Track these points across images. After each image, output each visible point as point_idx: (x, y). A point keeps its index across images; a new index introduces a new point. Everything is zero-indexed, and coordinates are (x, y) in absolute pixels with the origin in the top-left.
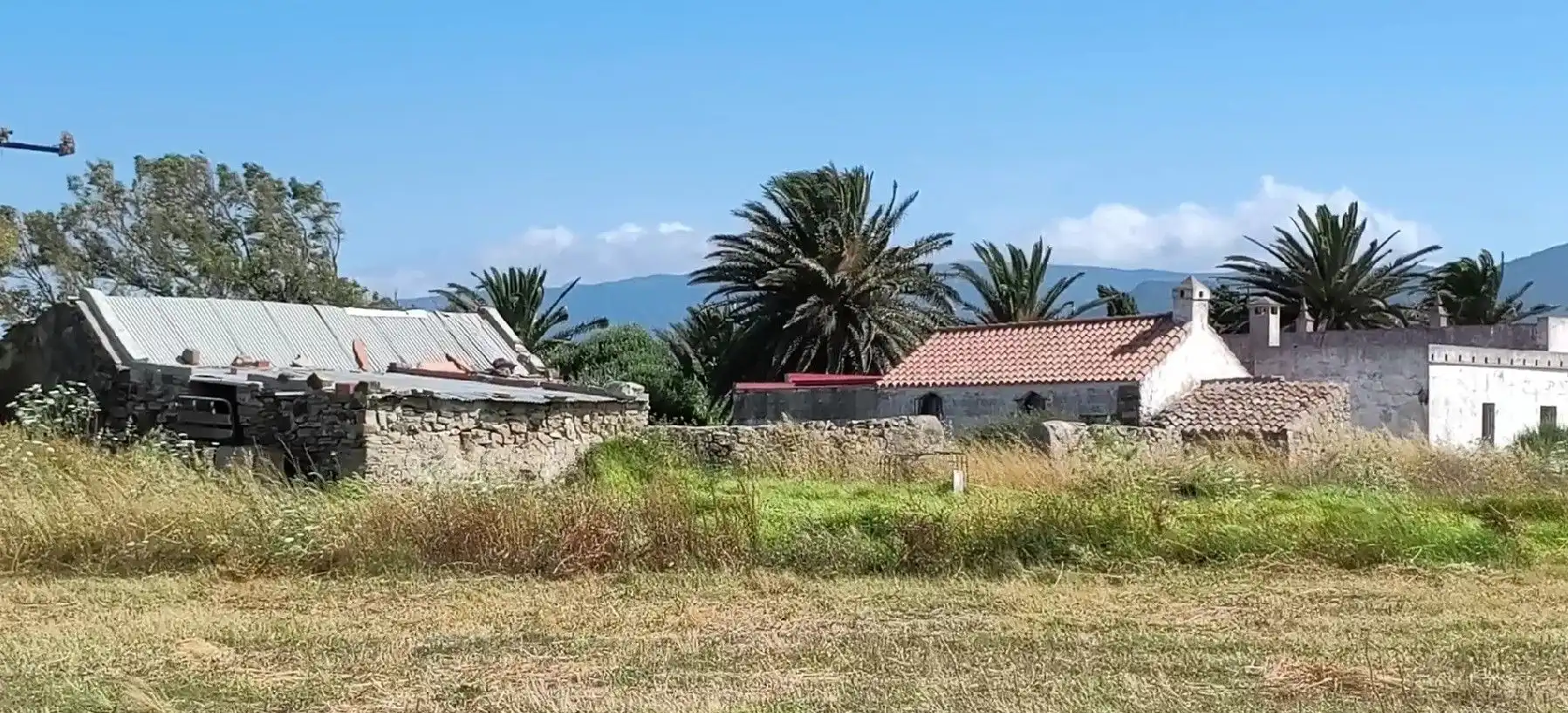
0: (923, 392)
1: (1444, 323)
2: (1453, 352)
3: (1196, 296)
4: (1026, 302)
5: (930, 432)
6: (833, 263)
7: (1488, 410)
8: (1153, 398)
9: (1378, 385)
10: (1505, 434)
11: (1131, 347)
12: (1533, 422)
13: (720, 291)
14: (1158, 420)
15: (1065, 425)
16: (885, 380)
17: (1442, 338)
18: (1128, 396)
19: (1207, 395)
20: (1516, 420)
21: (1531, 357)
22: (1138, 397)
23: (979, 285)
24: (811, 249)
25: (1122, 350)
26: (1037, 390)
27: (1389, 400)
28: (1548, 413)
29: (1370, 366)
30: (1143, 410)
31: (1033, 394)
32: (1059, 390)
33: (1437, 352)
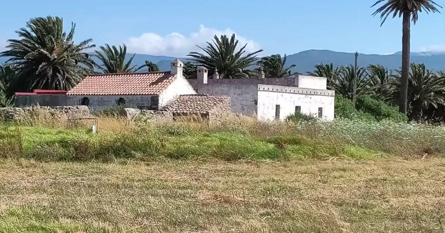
0: (83, 97)
1: (263, 77)
2: (266, 87)
3: (179, 65)
4: (120, 66)
5: (84, 111)
6: (51, 50)
7: (278, 107)
8: (163, 101)
9: (241, 98)
10: (283, 115)
11: (156, 83)
12: (293, 112)
13: (11, 60)
14: (165, 109)
15: (132, 109)
16: (70, 92)
17: (263, 82)
18: (154, 100)
19: (182, 100)
20: (287, 111)
21: (292, 89)
22: (158, 100)
23: (104, 60)
24: (44, 45)
25: (153, 84)
26: (122, 97)
27: (244, 103)
28: (298, 108)
29: (238, 91)
30: (160, 105)
31: (121, 99)
32: (130, 97)
33: (261, 86)
